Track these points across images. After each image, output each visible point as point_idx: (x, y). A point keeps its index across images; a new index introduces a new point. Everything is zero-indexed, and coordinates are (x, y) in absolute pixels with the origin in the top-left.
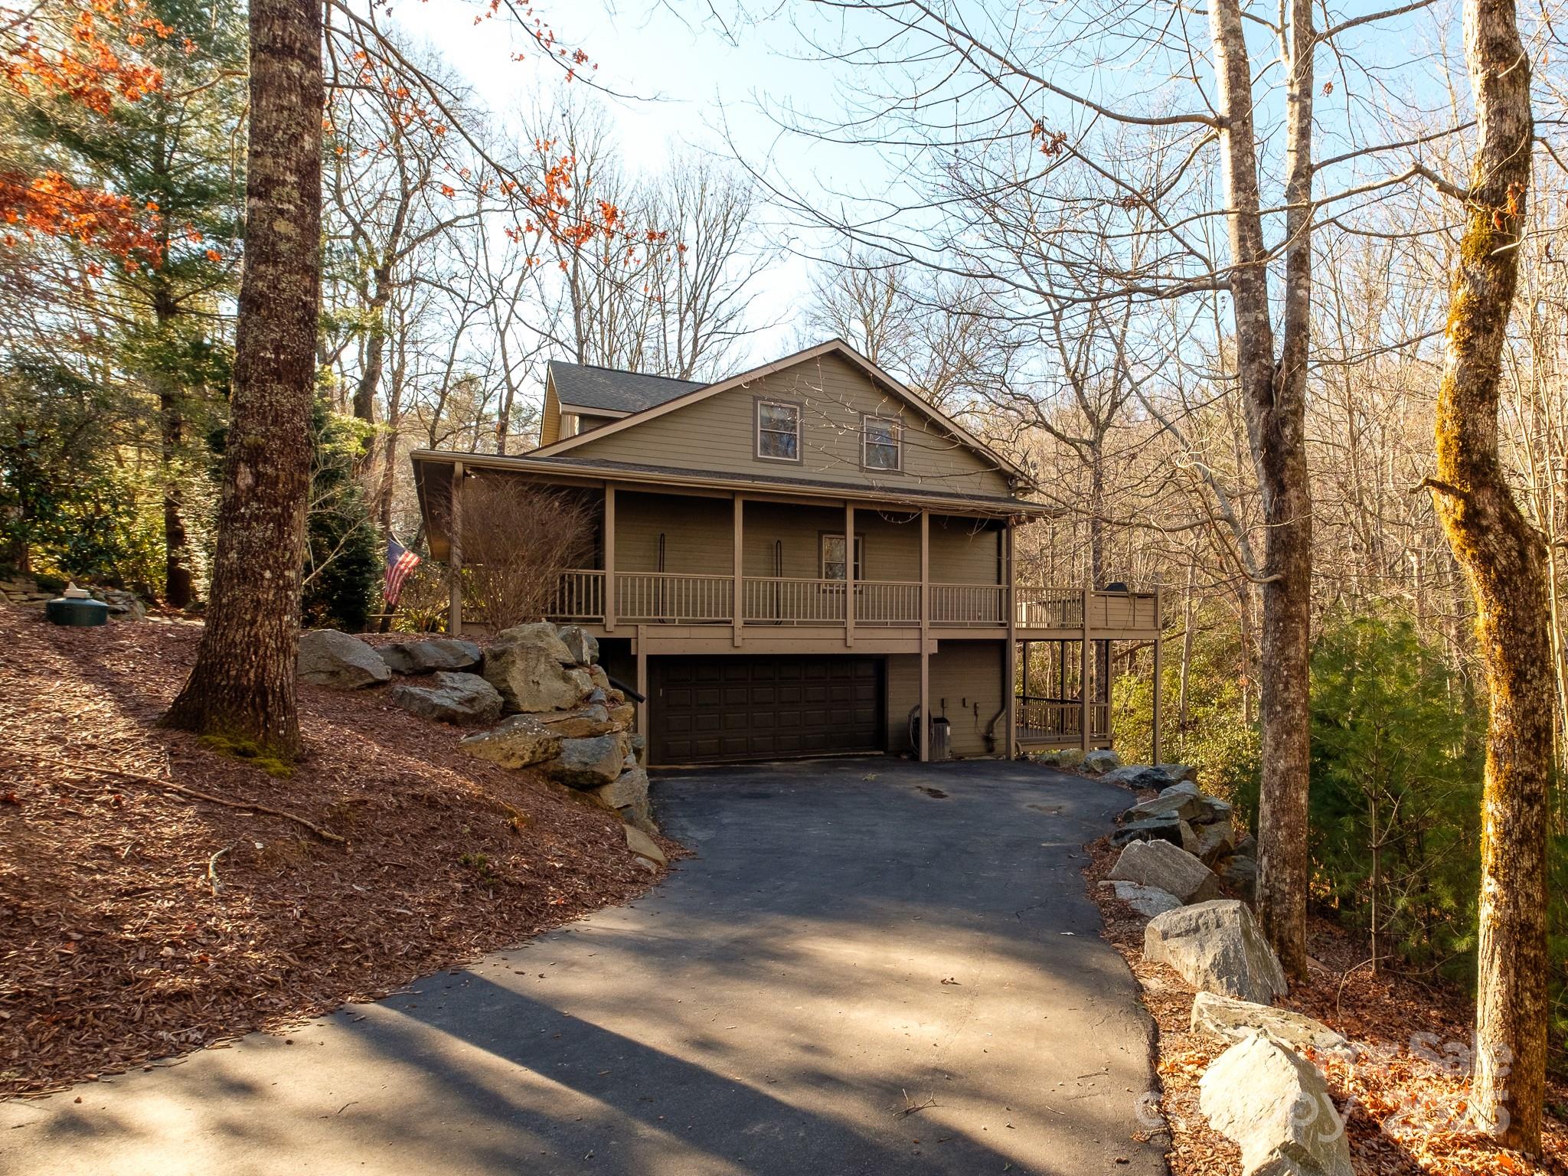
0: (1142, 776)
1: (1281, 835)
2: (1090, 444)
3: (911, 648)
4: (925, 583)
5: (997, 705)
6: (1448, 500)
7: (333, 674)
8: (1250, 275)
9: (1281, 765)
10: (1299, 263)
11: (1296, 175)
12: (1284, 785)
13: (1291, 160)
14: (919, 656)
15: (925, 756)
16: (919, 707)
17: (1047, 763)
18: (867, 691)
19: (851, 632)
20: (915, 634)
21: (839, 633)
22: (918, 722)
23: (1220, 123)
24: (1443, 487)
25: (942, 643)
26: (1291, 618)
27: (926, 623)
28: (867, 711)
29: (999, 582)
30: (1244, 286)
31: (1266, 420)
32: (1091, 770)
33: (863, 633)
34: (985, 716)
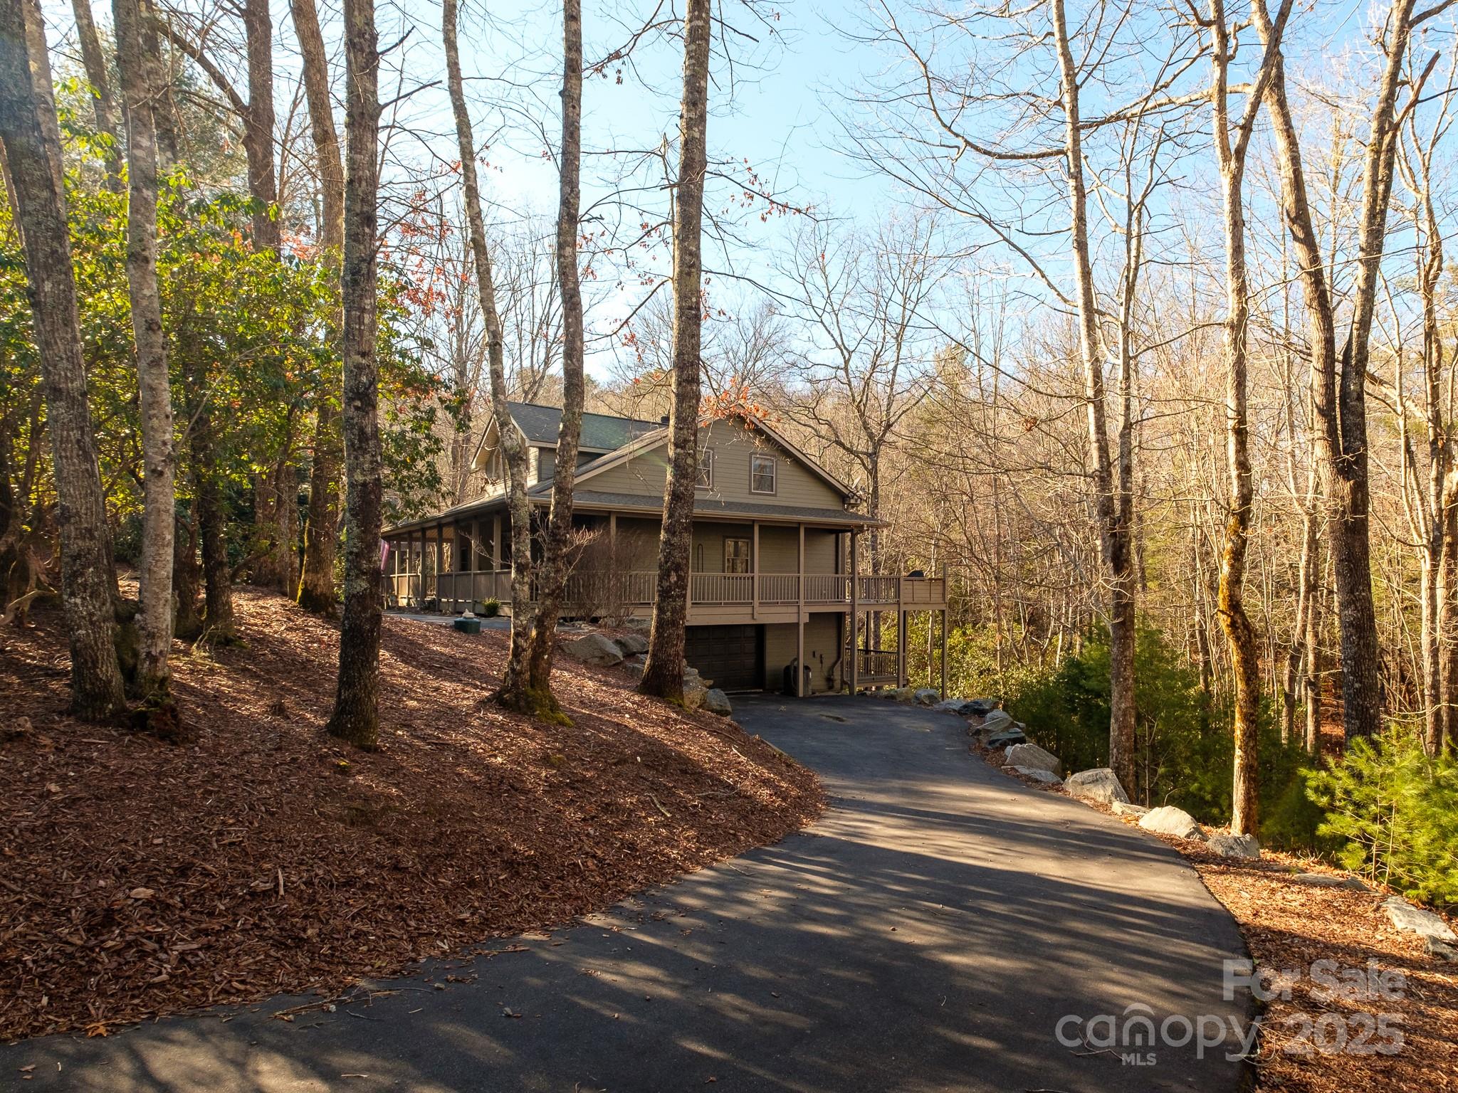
0: (965, 706)
1: (1123, 738)
2: (869, 455)
3: (793, 620)
4: (802, 575)
5: (835, 655)
6: (1225, 617)
7: (602, 658)
8: (1104, 474)
9: (1123, 706)
10: (1127, 470)
11: (1125, 428)
12: (1124, 715)
13: (1121, 420)
14: (798, 624)
15: (801, 695)
16: (797, 659)
17: (886, 697)
18: (750, 646)
19: (757, 609)
20: (795, 609)
21: (749, 610)
22: (796, 669)
23: (1089, 400)
24: (1223, 612)
25: (811, 615)
26: (1127, 638)
27: (802, 601)
28: (750, 661)
29: (837, 572)
30: (1102, 479)
31: (1114, 546)
32: (921, 702)
33: (765, 610)
34: (828, 662)
